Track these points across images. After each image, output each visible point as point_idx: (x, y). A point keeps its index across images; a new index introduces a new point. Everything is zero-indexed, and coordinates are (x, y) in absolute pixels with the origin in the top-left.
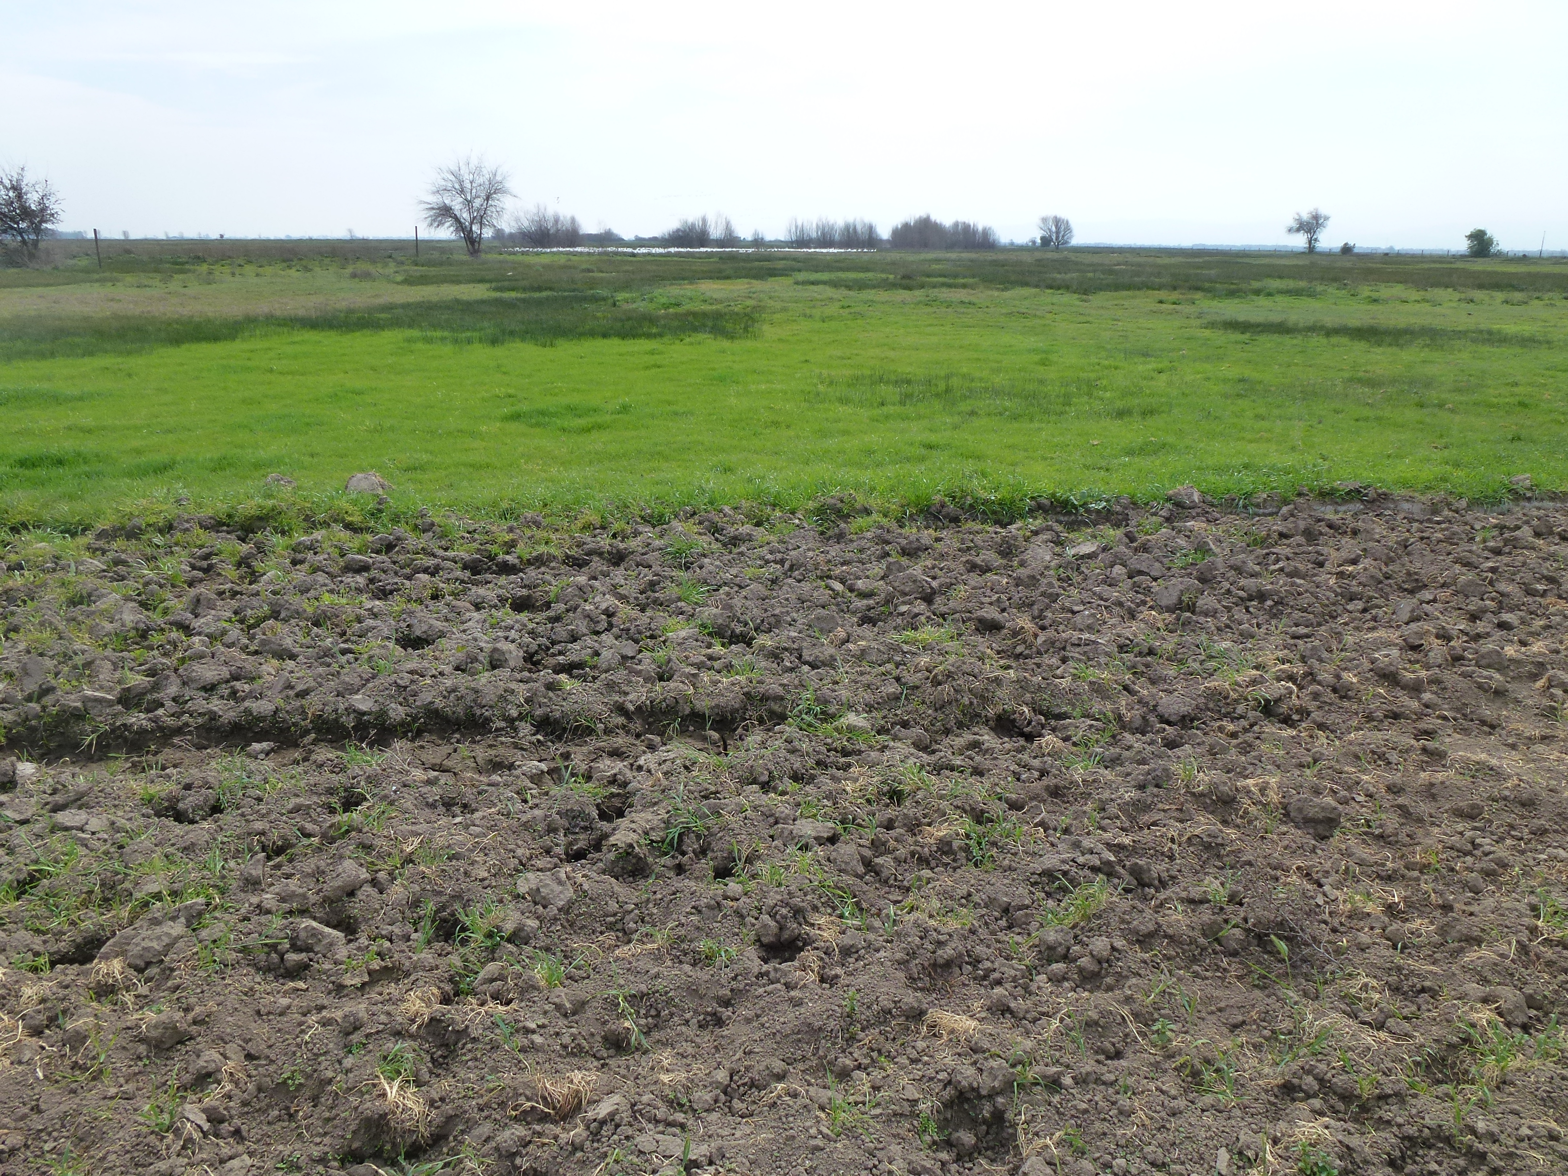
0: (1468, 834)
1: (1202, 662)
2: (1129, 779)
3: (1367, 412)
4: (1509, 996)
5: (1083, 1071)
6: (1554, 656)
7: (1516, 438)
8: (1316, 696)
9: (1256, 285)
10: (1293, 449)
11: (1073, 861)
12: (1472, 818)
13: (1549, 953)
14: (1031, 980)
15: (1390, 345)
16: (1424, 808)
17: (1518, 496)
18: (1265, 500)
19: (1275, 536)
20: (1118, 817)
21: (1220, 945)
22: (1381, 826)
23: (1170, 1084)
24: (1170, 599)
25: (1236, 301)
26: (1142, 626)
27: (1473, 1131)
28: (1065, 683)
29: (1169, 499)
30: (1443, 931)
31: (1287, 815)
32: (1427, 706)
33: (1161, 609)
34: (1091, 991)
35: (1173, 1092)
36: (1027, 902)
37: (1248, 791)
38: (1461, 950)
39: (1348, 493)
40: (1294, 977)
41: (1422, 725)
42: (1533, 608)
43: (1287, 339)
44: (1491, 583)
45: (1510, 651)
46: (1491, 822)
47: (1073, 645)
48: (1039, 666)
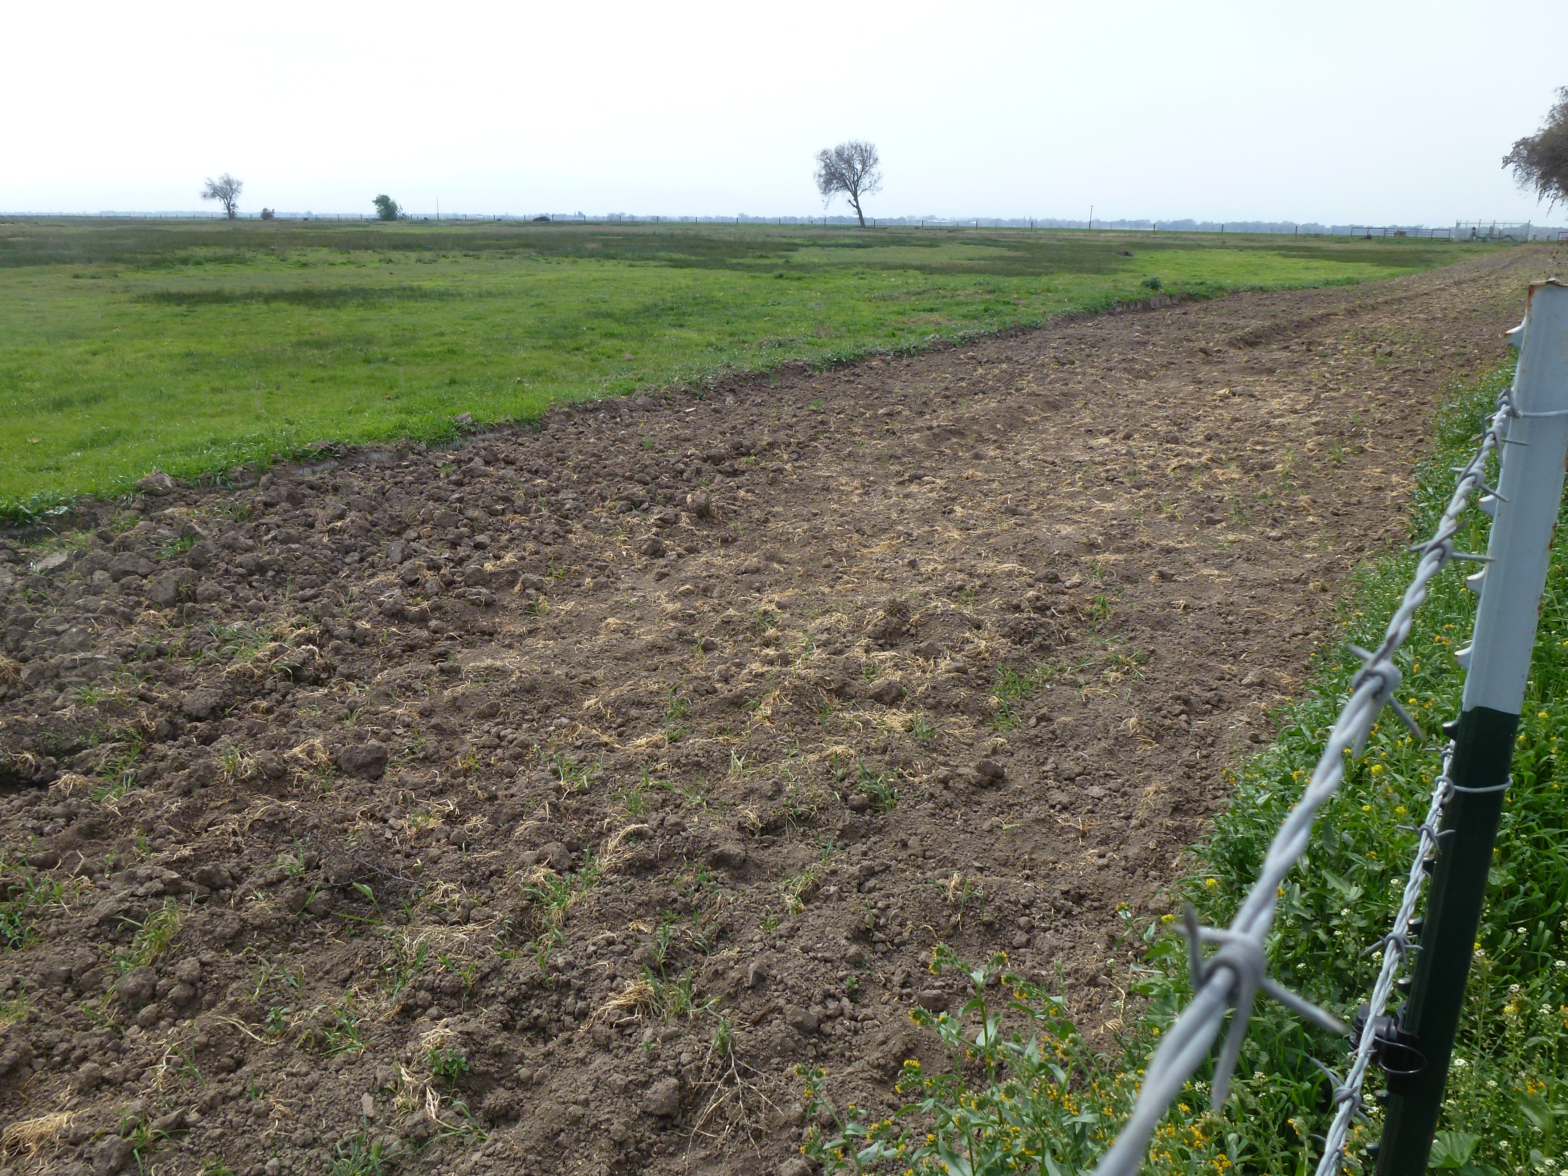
0: (493, 731)
1: (217, 649)
2: (171, 789)
3: (320, 373)
4: (553, 849)
5: (207, 1098)
6: (522, 563)
7: (453, 382)
8: (337, 650)
9: (181, 254)
10: (258, 418)
11: (132, 895)
12: (493, 716)
13: (573, 803)
14: (122, 1038)
15: (328, 307)
16: (454, 721)
17: (466, 433)
18: (242, 473)
19: (261, 507)
20: (170, 832)
21: (310, 913)
22: (423, 749)
23: (299, 1065)
24: (166, 592)
25: (163, 272)
26: (143, 628)
27: (555, 968)
28: (68, 713)
29: (139, 489)
30: (493, 820)
31: (339, 769)
32: (435, 632)
33: (159, 606)
34: (192, 1017)
35: (304, 1069)
36: (91, 960)
37: (296, 760)
38: (512, 828)
39: (321, 453)
40: (385, 912)
41: (436, 650)
42: (498, 525)
43: (226, 308)
44: (461, 512)
45: (489, 566)
46: (507, 714)
47: (68, 669)
48: (31, 703)
